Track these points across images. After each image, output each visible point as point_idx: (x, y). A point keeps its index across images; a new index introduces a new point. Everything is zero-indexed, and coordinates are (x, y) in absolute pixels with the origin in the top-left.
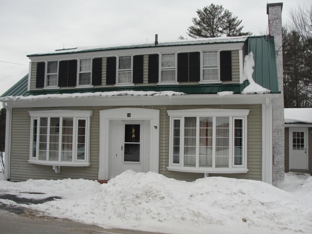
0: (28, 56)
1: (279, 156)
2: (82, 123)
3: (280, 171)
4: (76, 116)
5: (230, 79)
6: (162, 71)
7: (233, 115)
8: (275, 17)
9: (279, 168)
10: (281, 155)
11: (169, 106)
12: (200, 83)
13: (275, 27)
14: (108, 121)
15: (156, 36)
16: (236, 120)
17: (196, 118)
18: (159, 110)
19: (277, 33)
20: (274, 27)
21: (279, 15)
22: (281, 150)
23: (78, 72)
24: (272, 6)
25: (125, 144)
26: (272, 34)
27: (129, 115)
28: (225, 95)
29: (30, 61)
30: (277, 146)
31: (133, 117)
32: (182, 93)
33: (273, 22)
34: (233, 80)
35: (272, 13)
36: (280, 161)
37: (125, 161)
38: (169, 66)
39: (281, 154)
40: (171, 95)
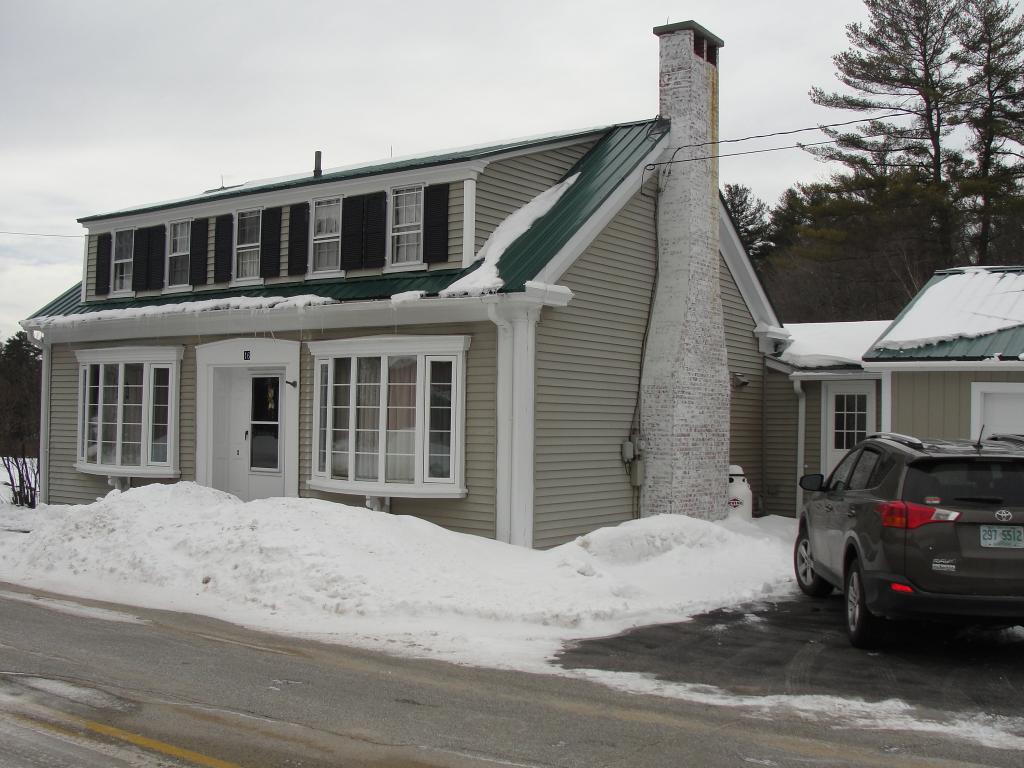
0: (79, 221)
1: (659, 462)
2: (162, 375)
3: (660, 503)
4: (152, 359)
5: (444, 258)
6: (315, 244)
7: (426, 350)
8: (675, 63)
9: (658, 497)
10: (664, 459)
11: (319, 331)
12: (387, 270)
13: (674, 94)
14: (211, 369)
15: (318, 155)
16: (434, 364)
17: (350, 359)
18: (299, 343)
19: (679, 111)
20: (671, 93)
21: (684, 59)
22: (665, 444)
23: (168, 255)
24: (668, 32)
25: (253, 425)
26: (667, 113)
27: (247, 355)
28: (404, 302)
29: (86, 231)
30: (656, 432)
31: (254, 360)
32: (329, 299)
33: (669, 79)
34: (450, 259)
35: (668, 54)
36: (660, 475)
37: (252, 465)
38: (331, 232)
39: (665, 456)
40: (302, 305)
